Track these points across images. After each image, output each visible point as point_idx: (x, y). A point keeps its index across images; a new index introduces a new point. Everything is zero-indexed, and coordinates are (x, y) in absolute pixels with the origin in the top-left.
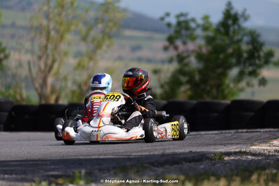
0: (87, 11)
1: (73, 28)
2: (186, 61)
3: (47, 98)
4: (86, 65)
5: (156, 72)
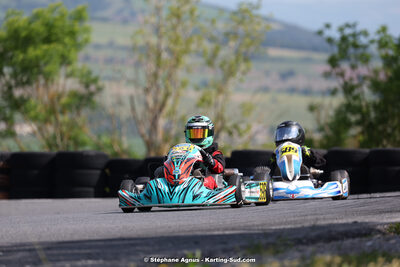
0: (213, 22)
1: (193, 47)
2: (356, 92)
3: (158, 148)
4: (213, 100)
5: (312, 108)
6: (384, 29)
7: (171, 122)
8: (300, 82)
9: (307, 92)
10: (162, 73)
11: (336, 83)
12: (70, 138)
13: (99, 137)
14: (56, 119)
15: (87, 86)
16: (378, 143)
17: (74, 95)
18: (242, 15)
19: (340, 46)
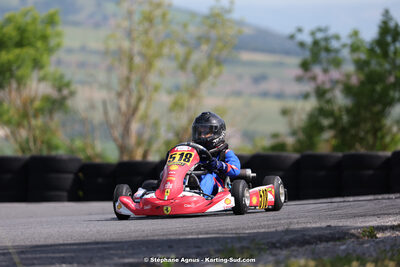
0: (185, 26)
1: (166, 51)
2: (328, 96)
3: (131, 152)
4: (186, 105)
5: (285, 112)
6: (355, 34)
7: (144, 126)
8: (272, 86)
9: (279, 96)
10: (135, 77)
11: (309, 87)
12: (43, 142)
13: (72, 140)
14: (29, 123)
15: (60, 90)
16: (351, 146)
17: (47, 99)
18: (215, 19)
19: (312, 51)
